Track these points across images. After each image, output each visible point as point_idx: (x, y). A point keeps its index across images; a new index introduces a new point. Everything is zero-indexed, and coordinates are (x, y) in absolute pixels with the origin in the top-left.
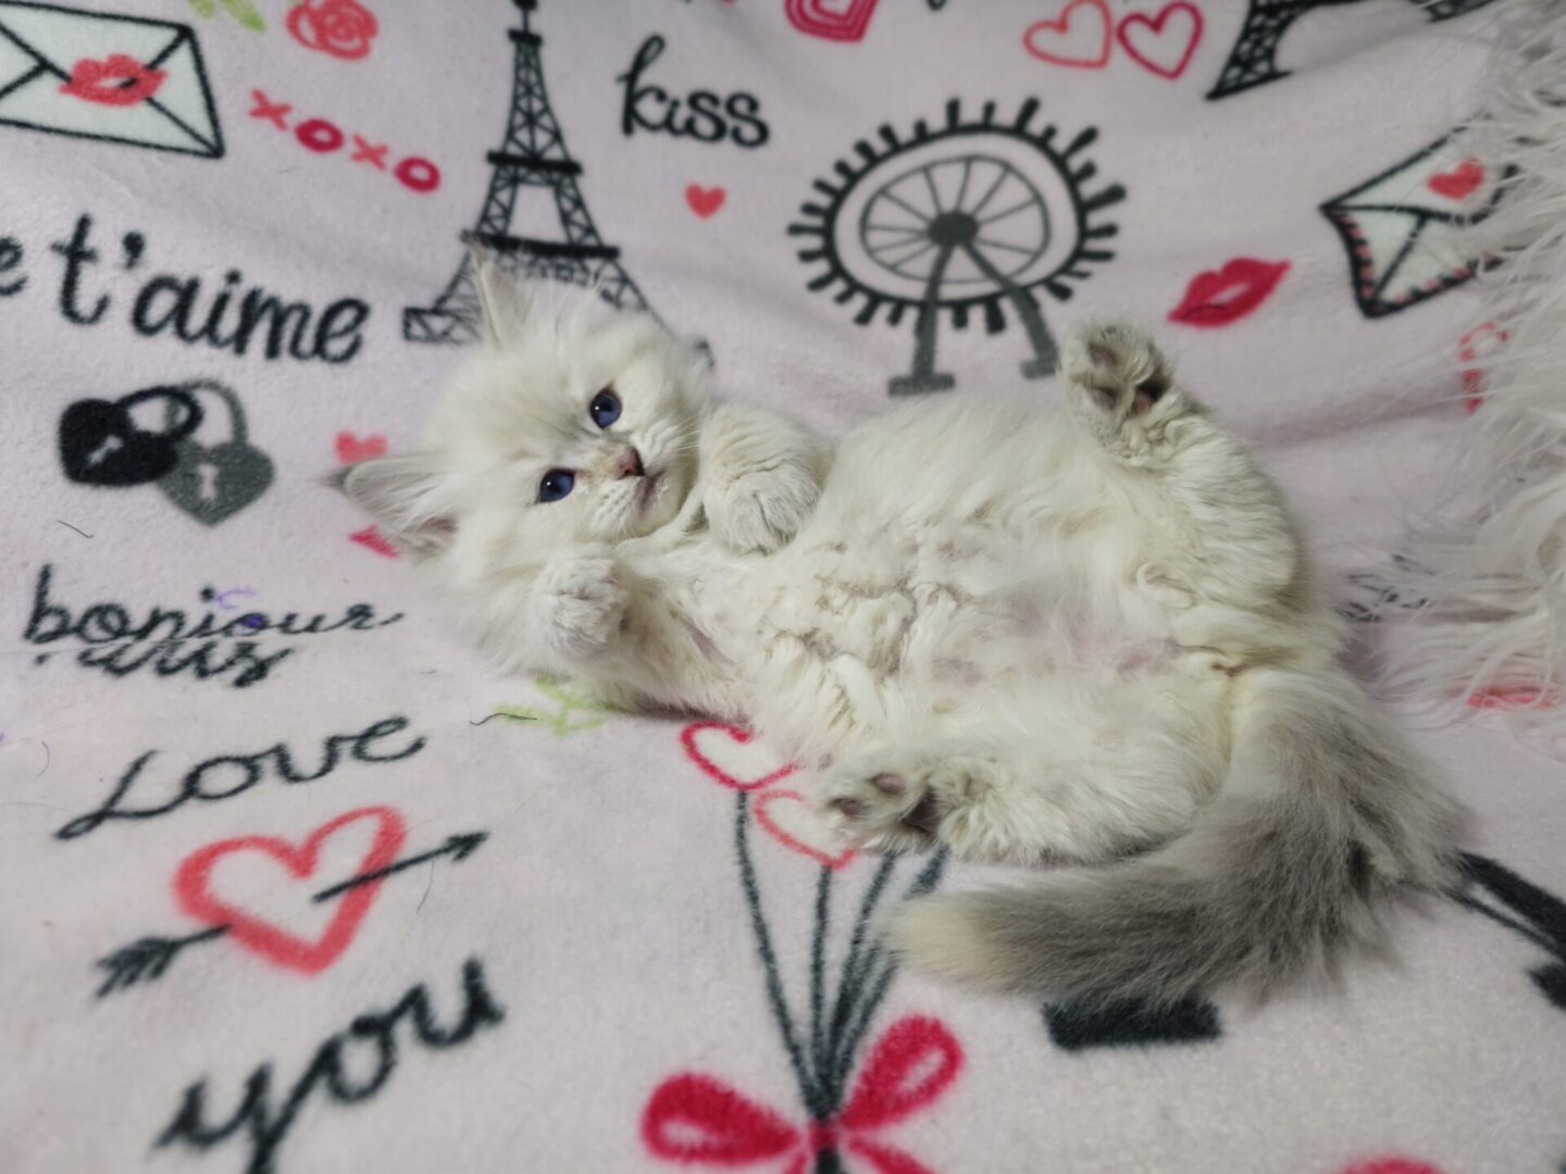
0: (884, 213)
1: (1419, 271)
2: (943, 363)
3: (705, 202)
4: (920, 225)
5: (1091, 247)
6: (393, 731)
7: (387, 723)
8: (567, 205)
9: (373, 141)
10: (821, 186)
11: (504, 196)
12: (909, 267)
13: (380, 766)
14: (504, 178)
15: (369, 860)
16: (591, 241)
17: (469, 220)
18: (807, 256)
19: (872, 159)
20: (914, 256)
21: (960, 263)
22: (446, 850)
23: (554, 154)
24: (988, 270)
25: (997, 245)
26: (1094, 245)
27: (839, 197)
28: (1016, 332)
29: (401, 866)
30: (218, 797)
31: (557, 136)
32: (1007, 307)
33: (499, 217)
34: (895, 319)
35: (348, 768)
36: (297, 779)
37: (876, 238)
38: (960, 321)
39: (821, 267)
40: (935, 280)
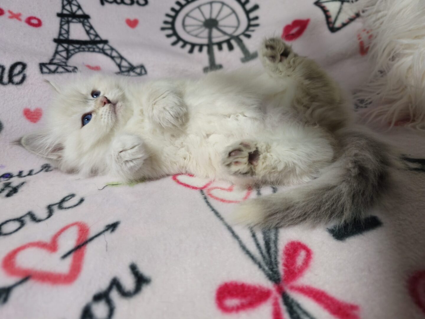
0: (188, 21)
1: (343, 18)
2: (218, 61)
3: (133, 23)
4: (201, 23)
5: (252, 23)
6: (71, 198)
7: (68, 196)
8: (88, 28)
9: (15, 12)
10: (168, 15)
11: (65, 27)
12: (201, 35)
13: (70, 210)
14: (64, 21)
15: (79, 240)
16: (98, 39)
17: (56, 36)
18: (169, 36)
19: (182, 6)
20: (201, 32)
21: (215, 32)
22: (106, 230)
23: (79, 12)
24: (225, 33)
25: (225, 26)
26: (253, 23)
27: (174, 18)
28: (237, 49)
29: (92, 239)
30: (10, 233)
31: (79, 7)
32: (233, 42)
33: (65, 34)
34: (201, 50)
35: (58, 213)
36: (40, 221)
37: (188, 29)
38: (220, 48)
39: (174, 39)
40: (210, 38)
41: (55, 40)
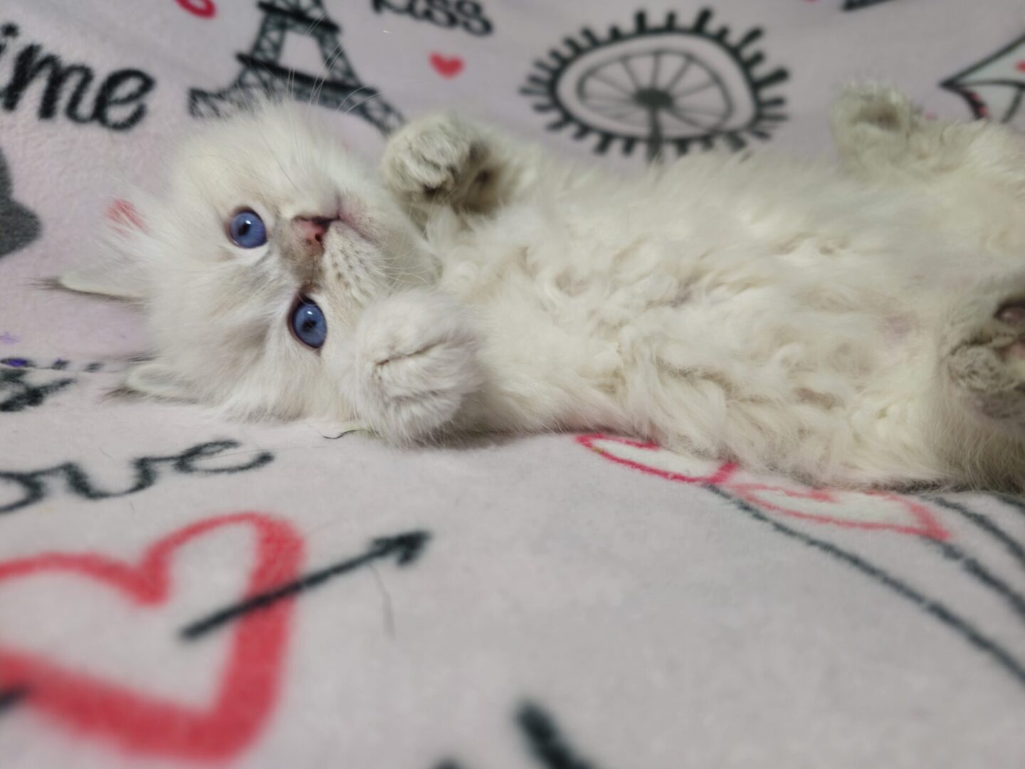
3: (448, 66)
6: (221, 450)
7: (213, 444)
8: (330, 53)
11: (274, 36)
13: (223, 476)
14: (273, 23)
15: (260, 574)
17: (245, 47)
19: (578, 51)
22: (378, 553)
23: (317, 14)
29: (318, 579)
33: (271, 50)
36: (102, 495)
41: (242, 58)
